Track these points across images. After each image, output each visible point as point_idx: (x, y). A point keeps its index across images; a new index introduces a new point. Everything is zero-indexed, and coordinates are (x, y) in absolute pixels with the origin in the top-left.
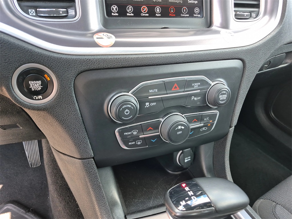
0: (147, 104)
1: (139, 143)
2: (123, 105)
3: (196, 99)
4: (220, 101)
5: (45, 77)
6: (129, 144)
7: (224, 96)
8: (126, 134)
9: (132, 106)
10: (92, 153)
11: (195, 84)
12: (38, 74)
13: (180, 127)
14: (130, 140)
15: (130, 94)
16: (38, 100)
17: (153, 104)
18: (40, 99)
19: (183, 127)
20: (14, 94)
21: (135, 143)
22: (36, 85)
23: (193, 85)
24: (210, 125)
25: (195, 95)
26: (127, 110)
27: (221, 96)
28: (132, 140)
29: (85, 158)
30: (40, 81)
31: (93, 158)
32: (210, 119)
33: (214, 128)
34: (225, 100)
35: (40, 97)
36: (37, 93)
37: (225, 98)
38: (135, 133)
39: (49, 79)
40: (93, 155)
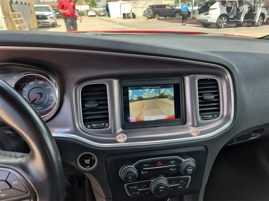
0: (142, 172)
1: (138, 193)
2: (128, 174)
3: (173, 170)
4: (188, 172)
5: (92, 158)
6: (132, 193)
7: (190, 169)
8: (130, 188)
9: (133, 174)
10: (112, 196)
11: (172, 161)
12: (88, 157)
13: (161, 187)
14: (133, 192)
15: (133, 166)
16: (88, 168)
17: (146, 172)
18: (89, 168)
19: (163, 188)
20: (78, 165)
21: (136, 193)
22: (87, 161)
23: (170, 162)
24: (184, 185)
25: (172, 167)
26: (130, 177)
27: (189, 169)
28: (134, 191)
29: (108, 198)
30: (89, 160)
31: (112, 199)
32: (184, 181)
33: (188, 187)
34: (191, 172)
35: (89, 167)
36: (87, 165)
37: (192, 171)
38: (136, 188)
39: (93, 159)
40: (112, 197)
